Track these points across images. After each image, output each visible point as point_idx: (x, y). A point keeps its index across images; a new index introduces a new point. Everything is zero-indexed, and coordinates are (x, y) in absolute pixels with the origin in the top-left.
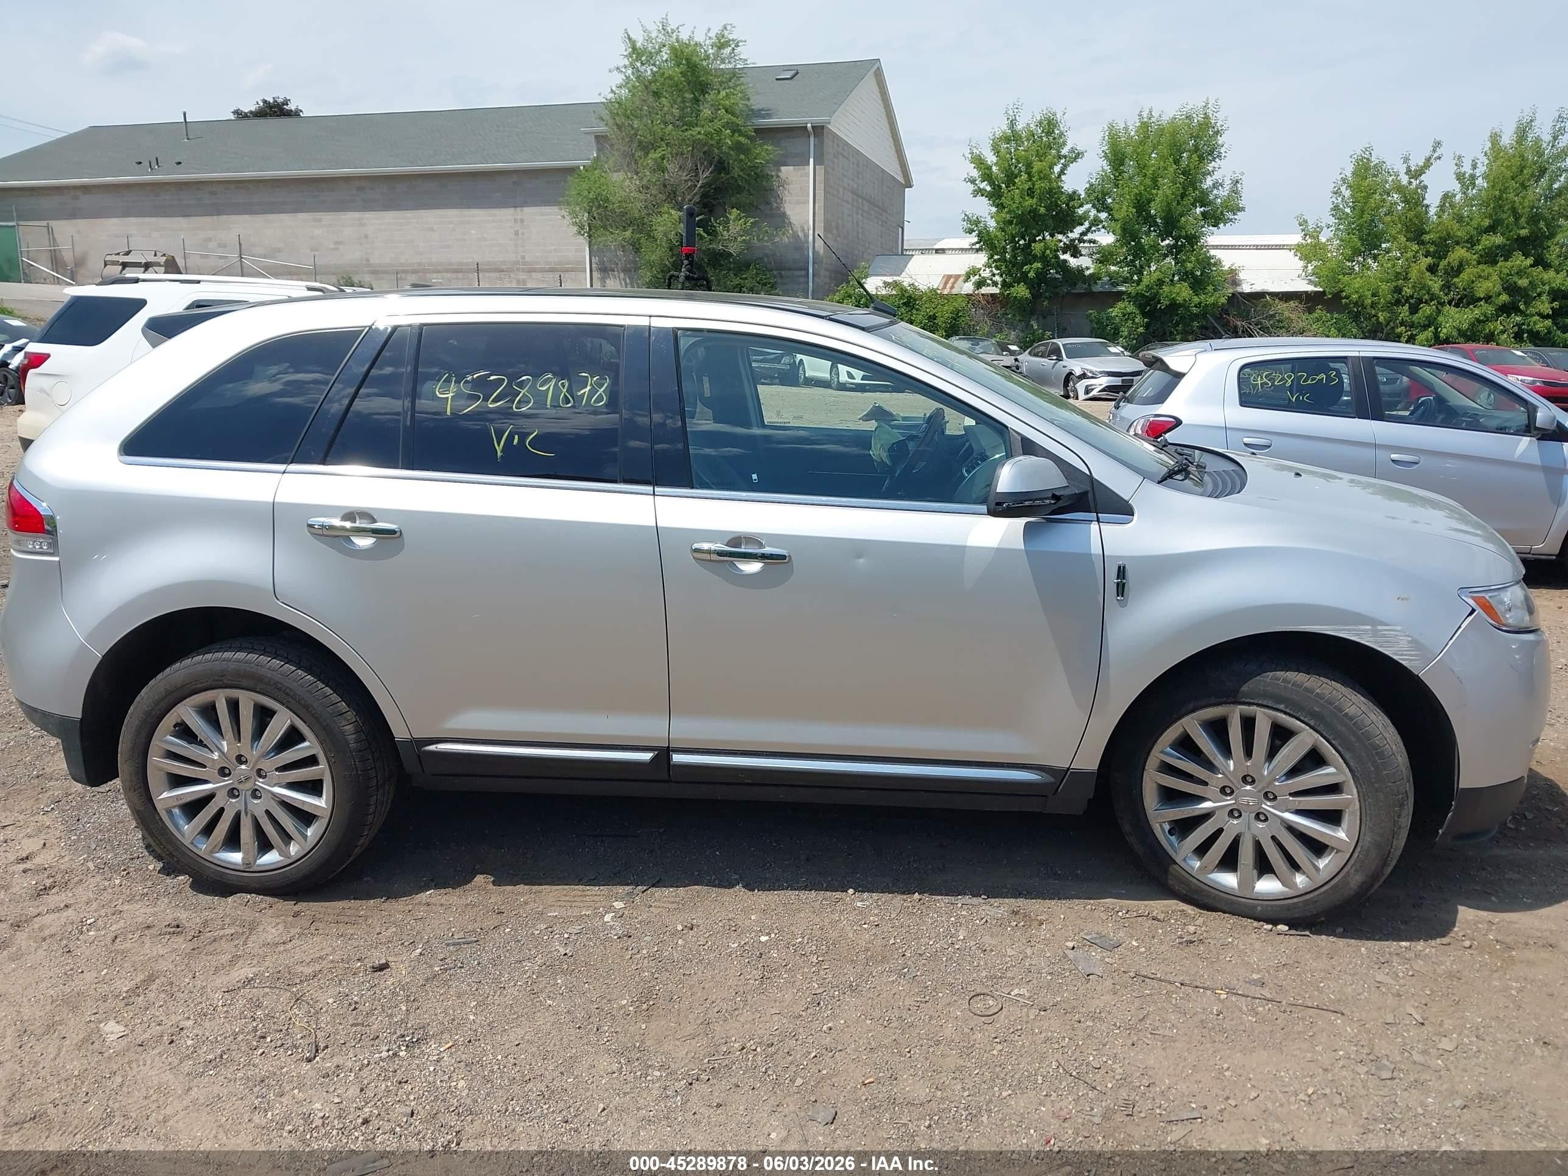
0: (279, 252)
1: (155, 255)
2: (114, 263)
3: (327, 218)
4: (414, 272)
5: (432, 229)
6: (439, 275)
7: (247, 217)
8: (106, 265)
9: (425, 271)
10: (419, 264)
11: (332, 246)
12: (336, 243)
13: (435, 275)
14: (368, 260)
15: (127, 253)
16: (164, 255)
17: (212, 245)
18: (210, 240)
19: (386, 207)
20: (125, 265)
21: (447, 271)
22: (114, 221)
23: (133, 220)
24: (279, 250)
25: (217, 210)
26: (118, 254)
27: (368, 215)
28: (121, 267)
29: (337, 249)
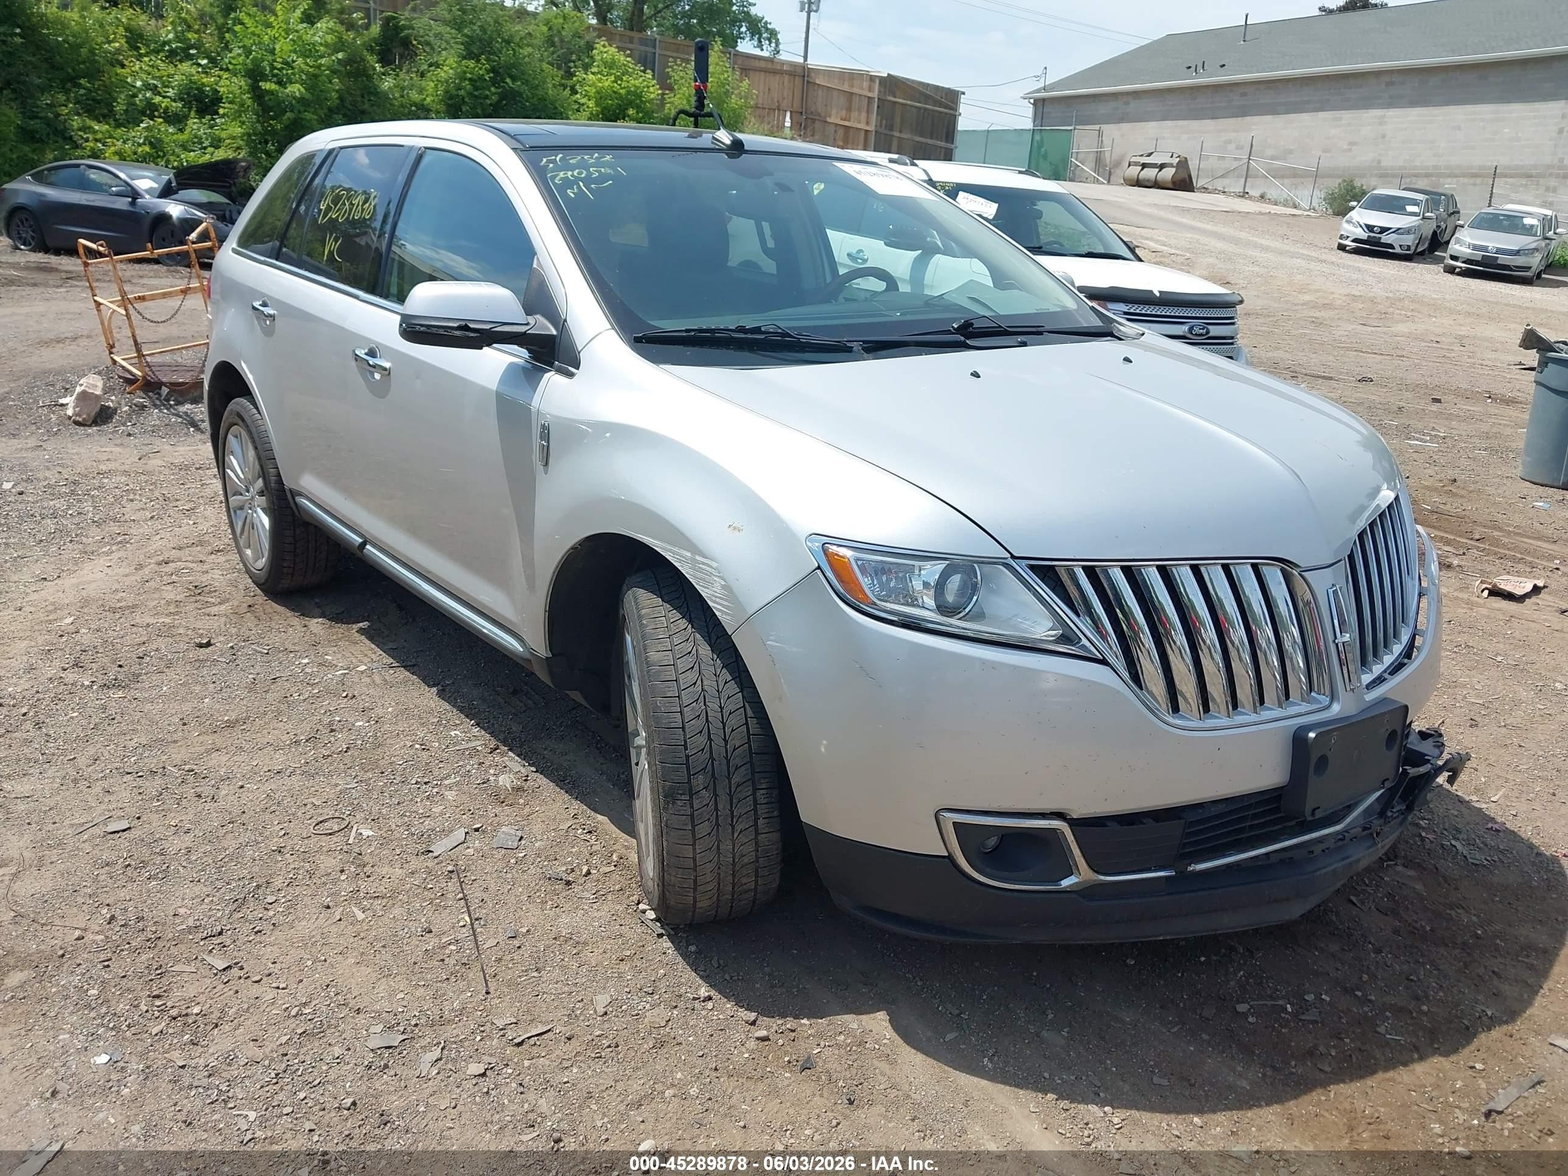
0: (1292, 153)
1: (1172, 157)
2: (1136, 164)
3: (1347, 116)
4: (1427, 176)
5: (1459, 128)
6: (1455, 180)
7: (1268, 118)
8: (1129, 166)
9: (1440, 175)
10: (1435, 167)
11: (1346, 147)
12: (1351, 144)
13: (1449, 180)
14: (1379, 162)
15: (1149, 155)
16: (1179, 156)
17: (1231, 147)
18: (1229, 142)
19: (1413, 104)
20: (1144, 166)
21: (1464, 175)
22: (1153, 124)
23: (1169, 123)
24: (1291, 152)
25: (1243, 112)
26: (1142, 155)
27: (1391, 113)
28: (1140, 168)
29: (1350, 150)
